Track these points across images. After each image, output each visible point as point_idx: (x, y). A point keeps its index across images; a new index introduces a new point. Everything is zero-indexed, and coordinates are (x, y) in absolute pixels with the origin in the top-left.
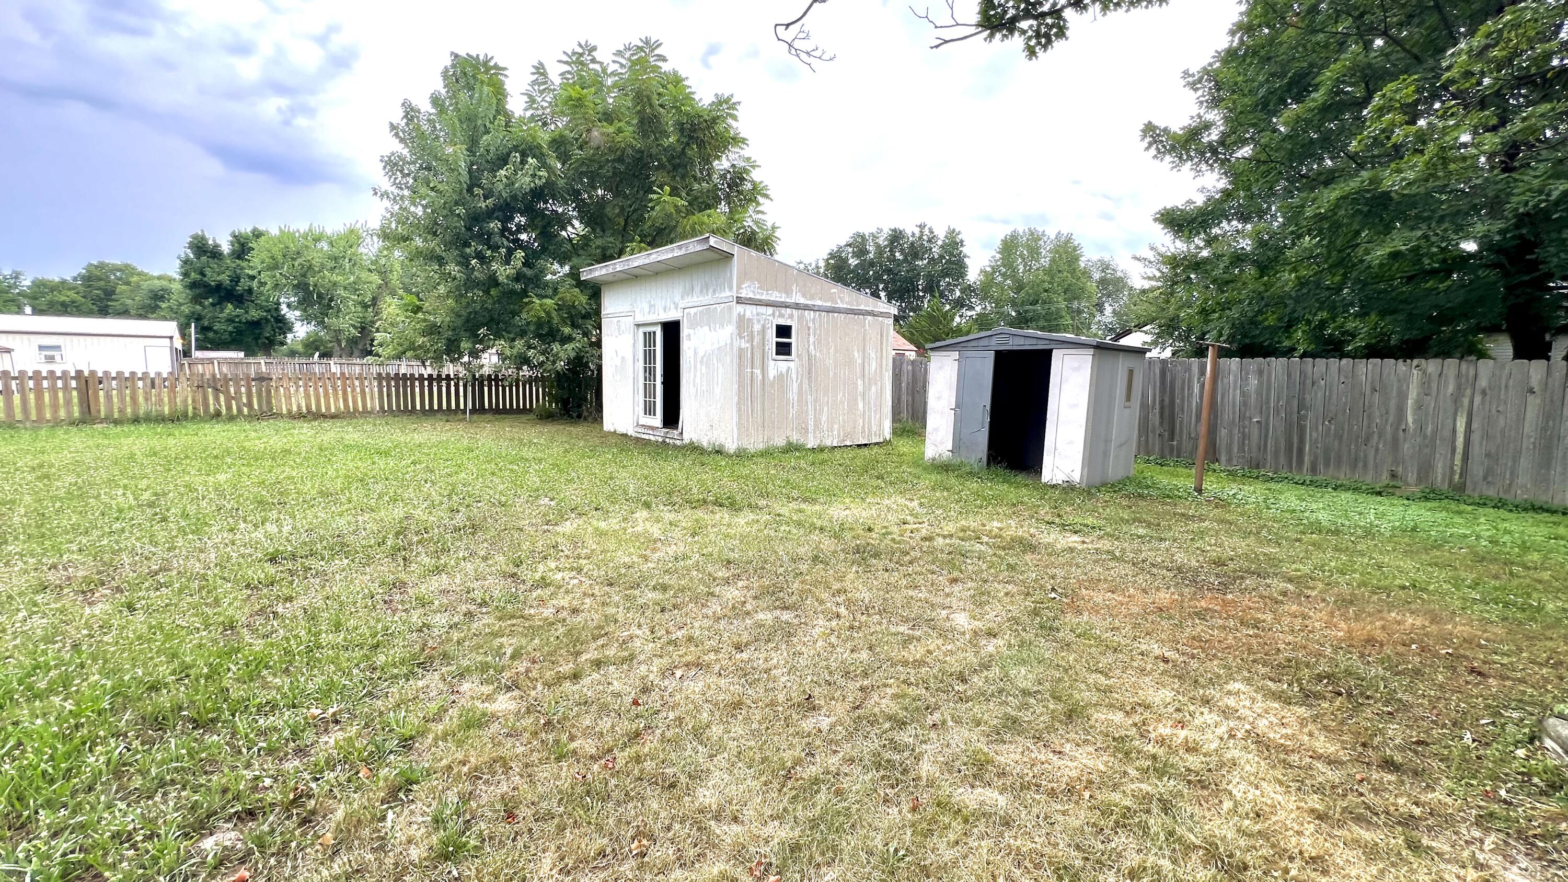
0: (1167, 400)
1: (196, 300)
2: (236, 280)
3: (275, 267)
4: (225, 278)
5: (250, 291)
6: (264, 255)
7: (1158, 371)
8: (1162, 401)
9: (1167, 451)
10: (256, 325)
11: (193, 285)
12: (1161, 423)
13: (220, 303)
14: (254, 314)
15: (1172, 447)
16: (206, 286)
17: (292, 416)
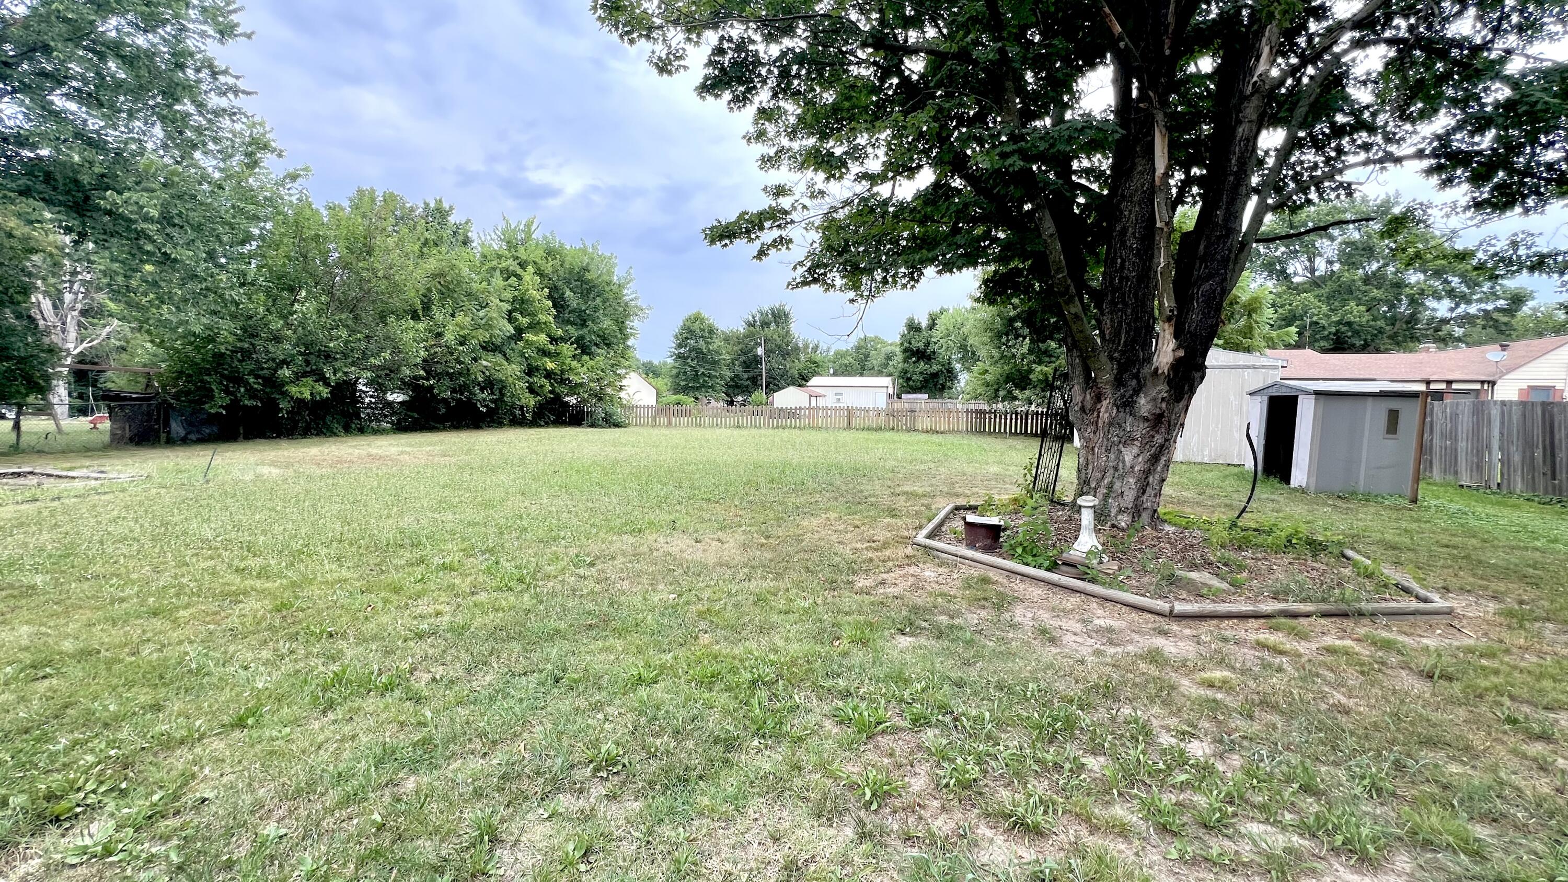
0: (1548, 442)
1: (905, 360)
2: (927, 344)
3: (949, 335)
4: (921, 345)
5: (934, 353)
6: (943, 328)
7: (1539, 412)
8: (1544, 441)
9: (1550, 489)
10: (935, 375)
11: (905, 351)
12: (1544, 462)
13: (917, 361)
14: (935, 368)
15: (1554, 486)
16: (912, 350)
17: (923, 431)
